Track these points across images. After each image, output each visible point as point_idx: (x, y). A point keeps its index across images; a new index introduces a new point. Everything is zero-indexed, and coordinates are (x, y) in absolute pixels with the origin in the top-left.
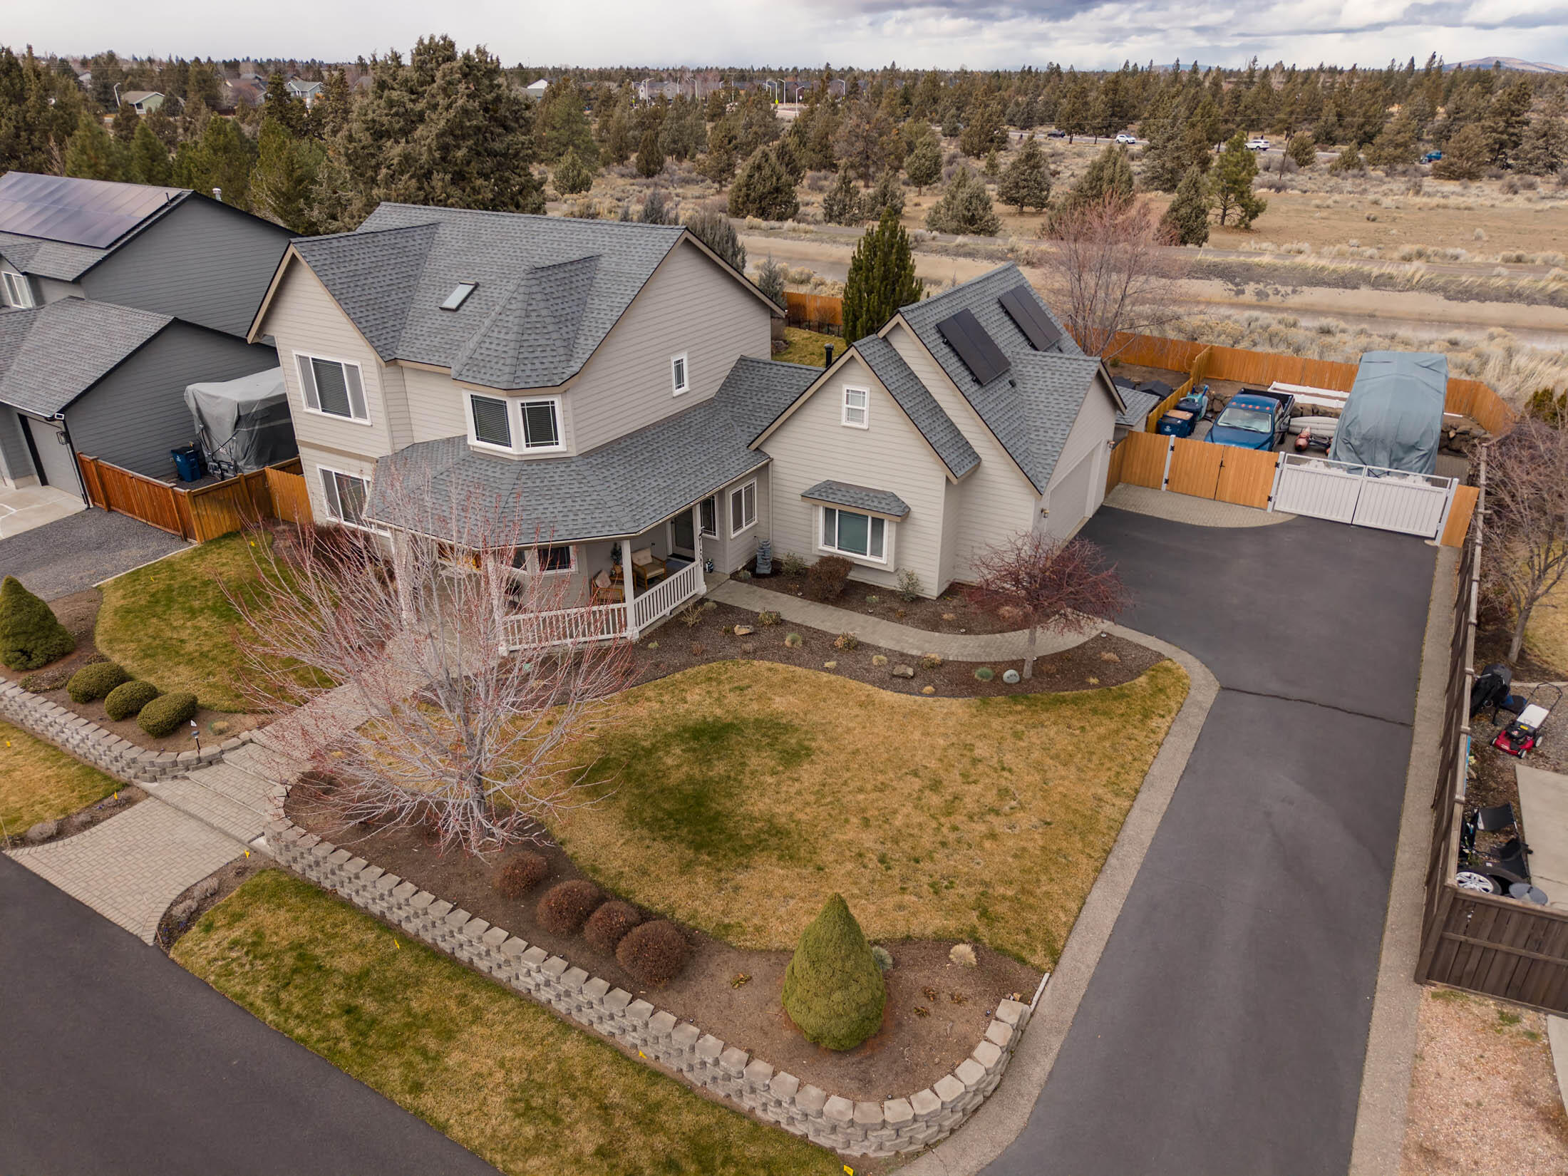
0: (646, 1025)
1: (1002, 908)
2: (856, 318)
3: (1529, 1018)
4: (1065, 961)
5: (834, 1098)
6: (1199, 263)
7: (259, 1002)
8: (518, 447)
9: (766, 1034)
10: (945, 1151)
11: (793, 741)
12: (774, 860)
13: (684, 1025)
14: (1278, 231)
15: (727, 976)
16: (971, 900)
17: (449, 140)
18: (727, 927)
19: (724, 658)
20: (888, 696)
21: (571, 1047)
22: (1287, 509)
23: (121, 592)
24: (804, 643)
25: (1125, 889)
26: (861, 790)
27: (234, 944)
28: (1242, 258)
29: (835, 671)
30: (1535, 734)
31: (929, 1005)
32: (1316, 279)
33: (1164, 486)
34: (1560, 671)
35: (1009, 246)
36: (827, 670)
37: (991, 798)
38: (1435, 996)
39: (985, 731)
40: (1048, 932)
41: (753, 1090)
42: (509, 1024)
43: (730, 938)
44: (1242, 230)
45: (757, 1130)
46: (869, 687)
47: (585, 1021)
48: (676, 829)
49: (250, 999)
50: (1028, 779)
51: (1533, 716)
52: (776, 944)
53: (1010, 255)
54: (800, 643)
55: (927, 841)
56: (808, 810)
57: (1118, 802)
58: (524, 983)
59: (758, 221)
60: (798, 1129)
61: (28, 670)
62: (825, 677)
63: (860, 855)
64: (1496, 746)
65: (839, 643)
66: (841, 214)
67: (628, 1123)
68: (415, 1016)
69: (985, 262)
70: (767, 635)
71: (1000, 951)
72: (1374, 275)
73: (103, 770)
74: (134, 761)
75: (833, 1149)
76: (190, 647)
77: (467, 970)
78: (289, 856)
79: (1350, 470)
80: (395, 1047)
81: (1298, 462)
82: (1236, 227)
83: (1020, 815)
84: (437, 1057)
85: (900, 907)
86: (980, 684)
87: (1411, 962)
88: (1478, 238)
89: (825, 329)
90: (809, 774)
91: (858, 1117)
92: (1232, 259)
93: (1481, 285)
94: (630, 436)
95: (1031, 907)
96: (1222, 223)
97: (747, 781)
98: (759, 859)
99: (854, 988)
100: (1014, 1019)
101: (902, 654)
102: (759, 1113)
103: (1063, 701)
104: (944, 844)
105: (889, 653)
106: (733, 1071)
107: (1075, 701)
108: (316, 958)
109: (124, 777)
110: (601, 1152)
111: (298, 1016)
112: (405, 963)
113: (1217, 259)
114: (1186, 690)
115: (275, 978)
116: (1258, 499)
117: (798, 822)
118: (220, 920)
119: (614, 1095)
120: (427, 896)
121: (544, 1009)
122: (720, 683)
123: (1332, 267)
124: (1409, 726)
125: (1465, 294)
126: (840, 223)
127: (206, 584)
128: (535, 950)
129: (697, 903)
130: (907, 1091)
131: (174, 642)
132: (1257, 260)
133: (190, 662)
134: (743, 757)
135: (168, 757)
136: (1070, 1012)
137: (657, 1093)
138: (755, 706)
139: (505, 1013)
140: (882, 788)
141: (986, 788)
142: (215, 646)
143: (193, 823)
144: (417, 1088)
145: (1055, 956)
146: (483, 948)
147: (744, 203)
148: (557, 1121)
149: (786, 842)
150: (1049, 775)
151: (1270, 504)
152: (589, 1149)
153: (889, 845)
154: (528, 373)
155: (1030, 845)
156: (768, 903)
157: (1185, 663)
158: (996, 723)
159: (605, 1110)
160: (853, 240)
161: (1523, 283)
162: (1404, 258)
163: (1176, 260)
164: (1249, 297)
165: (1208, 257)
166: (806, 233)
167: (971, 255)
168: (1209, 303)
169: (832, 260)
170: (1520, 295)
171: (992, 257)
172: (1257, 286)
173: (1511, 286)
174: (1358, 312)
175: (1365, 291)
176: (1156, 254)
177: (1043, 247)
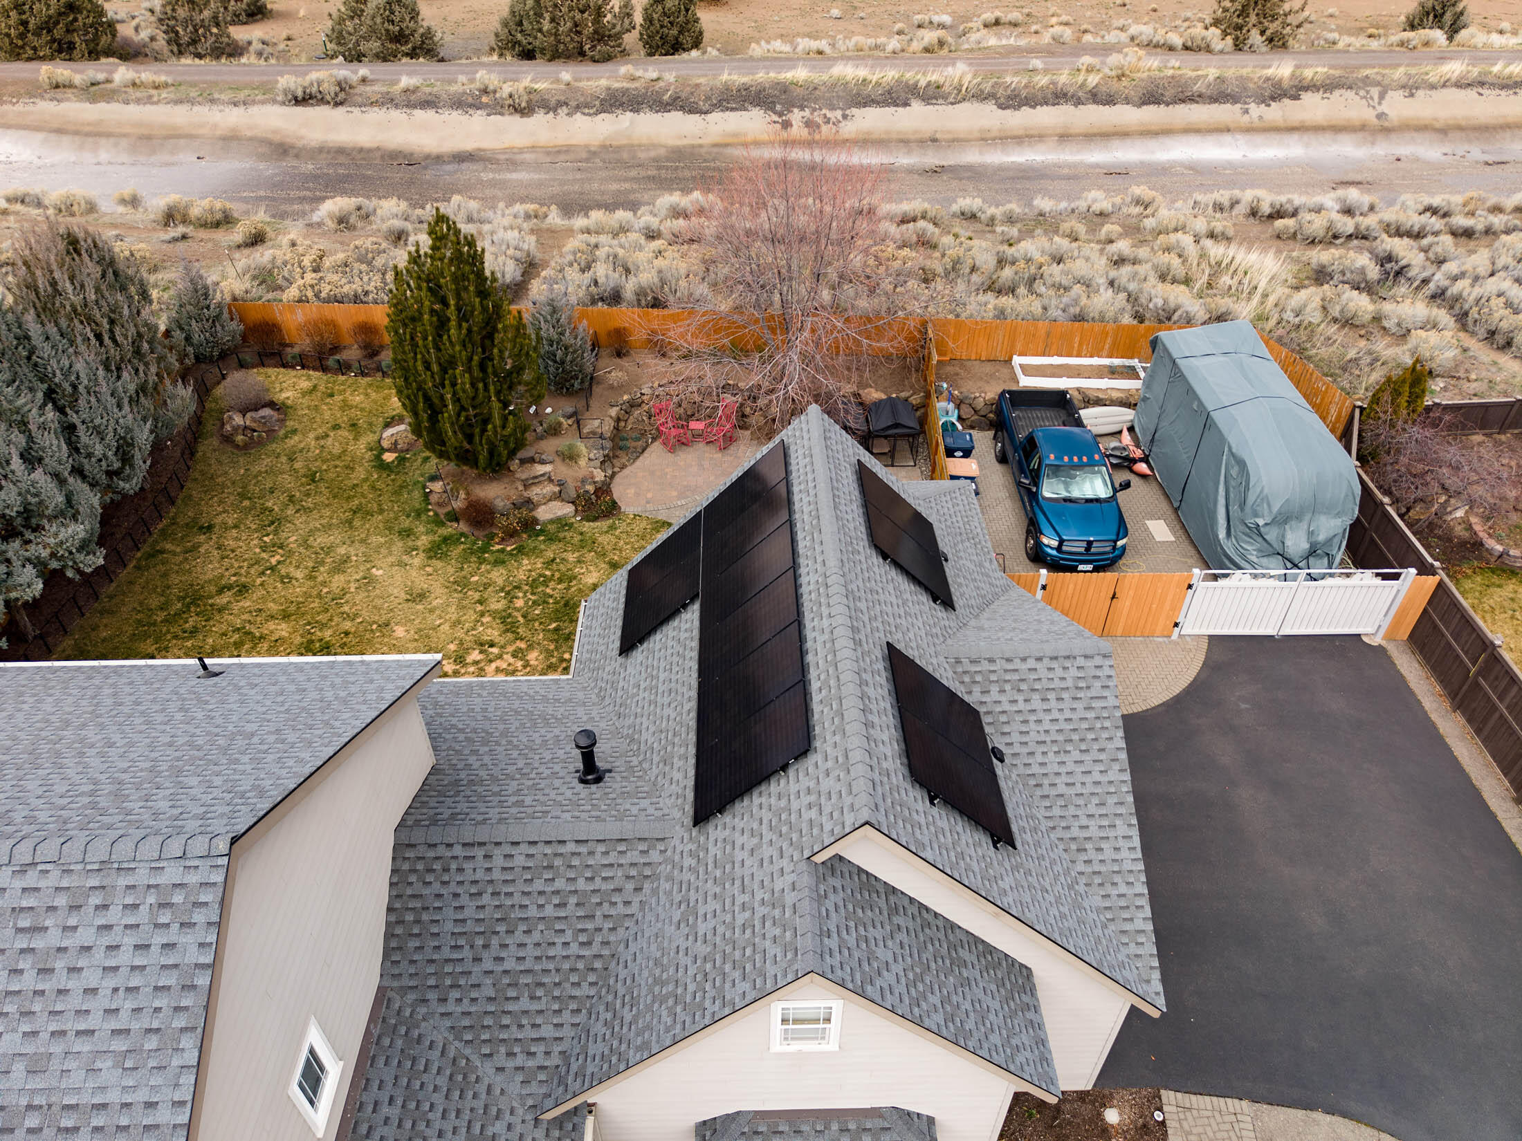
2: (435, 413)
6: (727, 88)
22: (1196, 631)
28: (772, 75)
32: (861, 98)
35: (478, 85)
53: (485, 99)
59: (61, 70)
66: (194, 42)
69: (455, 113)
72: (923, 83)
79: (1278, 577)
81: (1215, 577)
89: (331, 362)
92: (760, 76)
93: (1026, 86)
113: (745, 79)
116: (1162, 625)
123: (874, 79)
125: (1014, 100)
126: (199, 56)
132: (789, 75)
147: (22, 36)
151: (1177, 630)
160: (242, 95)
161: (1063, 78)
162: (927, 50)
163: (697, 85)
164: (798, 130)
165: (732, 76)
166: (157, 88)
167: (429, 103)
168: (757, 144)
169: (219, 133)
170: (1065, 95)
171: (461, 103)
172: (802, 113)
173: (1054, 83)
174: (918, 136)
175: (917, 106)
176: (672, 80)
177: (526, 82)
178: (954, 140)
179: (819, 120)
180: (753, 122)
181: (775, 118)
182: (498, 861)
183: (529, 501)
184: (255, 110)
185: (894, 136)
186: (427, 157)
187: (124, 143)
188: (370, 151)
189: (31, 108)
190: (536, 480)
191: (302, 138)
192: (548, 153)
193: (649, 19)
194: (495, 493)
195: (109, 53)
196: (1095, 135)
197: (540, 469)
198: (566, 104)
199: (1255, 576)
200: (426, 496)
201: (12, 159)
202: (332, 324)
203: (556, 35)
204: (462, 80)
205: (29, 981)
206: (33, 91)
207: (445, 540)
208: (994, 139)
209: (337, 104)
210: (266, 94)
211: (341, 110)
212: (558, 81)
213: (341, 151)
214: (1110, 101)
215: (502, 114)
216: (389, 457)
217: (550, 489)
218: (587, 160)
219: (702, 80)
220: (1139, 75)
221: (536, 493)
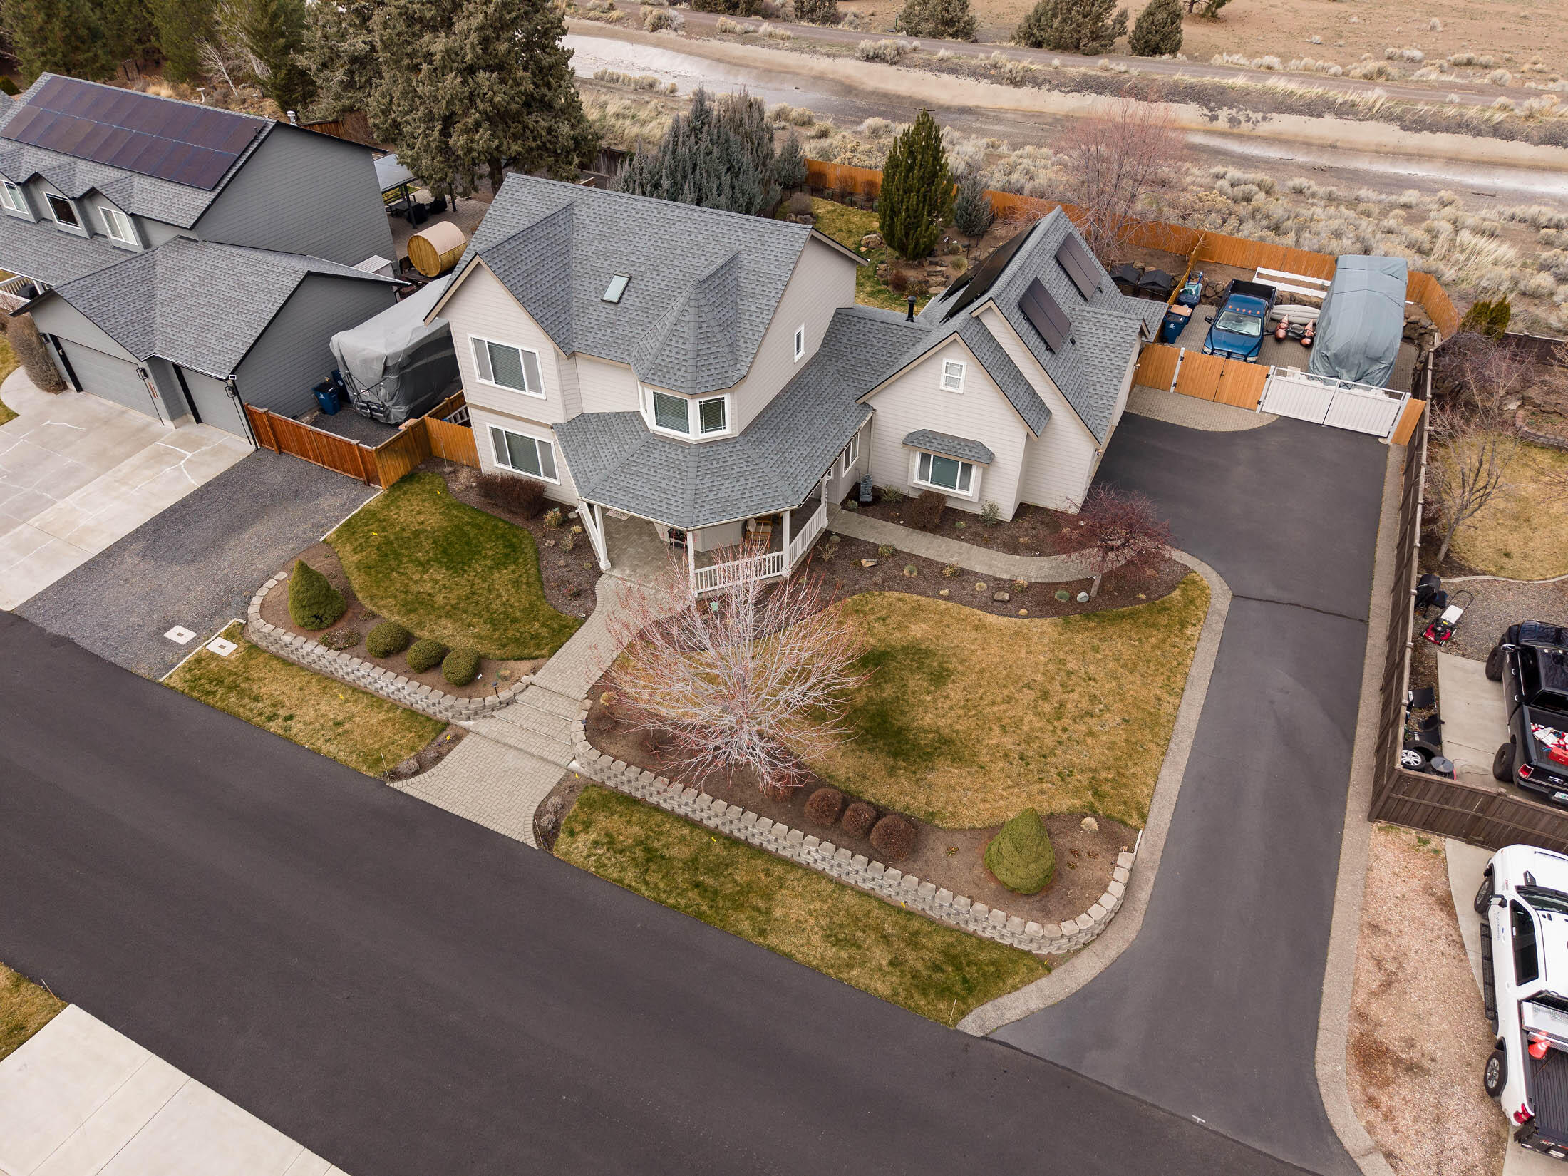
0: (900, 884)
1: (1107, 788)
3: (1435, 841)
4: (1151, 821)
5: (1029, 923)
6: (1176, 84)
7: (634, 884)
8: (695, 433)
9: (977, 885)
10: (1096, 947)
11: (935, 664)
12: (949, 762)
13: (924, 883)
14: (1243, 19)
15: (942, 849)
16: (1086, 783)
17: (489, 32)
18: (932, 814)
19: (861, 591)
20: (993, 619)
21: (850, 899)
22: (1272, 411)
23: (348, 547)
24: (919, 573)
25: (1183, 768)
26: (994, 703)
27: (596, 844)
28: (1217, 79)
29: (947, 598)
30: (1452, 627)
31: (1076, 860)
32: (1284, 105)
33: (1172, 389)
34: (1472, 566)
35: (991, 61)
36: (942, 597)
37: (1085, 704)
38: (1380, 829)
39: (1072, 647)
40: (1138, 802)
41: (976, 920)
42: (804, 887)
43: (937, 822)
44: (1209, 20)
45: (982, 943)
46: (979, 612)
47: (852, 882)
48: (875, 742)
49: (627, 882)
50: (1108, 686)
51: (1452, 614)
52: (967, 825)
53: (992, 72)
54: (916, 574)
55: (1049, 741)
56: (961, 721)
57: (1171, 700)
58: (804, 858)
59: (728, 21)
60: (1007, 941)
61: (320, 629)
62: (943, 604)
63: (1006, 755)
64: (1425, 637)
65: (947, 572)
66: (812, 11)
67: (902, 945)
68: (741, 886)
69: (969, 79)
70: (888, 565)
71: (1110, 818)
72: (1340, 101)
73: (421, 712)
74: (452, 707)
75: (1030, 951)
76: (439, 599)
77: (761, 851)
78: (604, 776)
79: (1324, 381)
80: (739, 907)
81: (1284, 374)
82: (1203, 16)
83: (1107, 715)
84: (768, 912)
85: (1042, 792)
86: (1060, 604)
87: (1366, 806)
88: (1433, 28)
89: (847, 200)
90: (954, 692)
91: (1046, 933)
92: (1208, 79)
93: (1434, 114)
94: (769, 407)
95: (1125, 785)
96: (1191, 10)
97: (912, 700)
98: (939, 762)
99: (1042, 861)
100: (1129, 866)
101: (996, 579)
102: (980, 933)
103: (1123, 617)
104: (1060, 742)
105: (985, 578)
106: (964, 910)
107: (1132, 615)
108: (657, 850)
109: (443, 717)
110: (891, 963)
111: (665, 892)
112: (718, 850)
113: (1193, 80)
114: (1208, 601)
115: (636, 866)
116: (1250, 401)
117: (958, 732)
118: (578, 828)
119: (888, 928)
120: (721, 804)
121: (821, 874)
122: (865, 615)
123: (1300, 92)
124: (1365, 622)
125: (1419, 124)
126: (813, 21)
127: (416, 534)
128: (809, 838)
129: (907, 798)
130: (1073, 916)
131: (424, 596)
132: (1230, 81)
133: (447, 615)
134: (903, 679)
135: (476, 703)
136: (1158, 855)
137: (915, 925)
138: (898, 635)
139: (799, 880)
140: (1008, 700)
141: (1081, 696)
142: (459, 597)
143: (514, 752)
144: (763, 932)
145: (1144, 817)
146: (772, 838)
148: (859, 947)
149: (953, 748)
150: (1122, 681)
151: (1259, 406)
152: (885, 963)
153: (1023, 746)
154: (706, 378)
155: (1117, 739)
156: (954, 795)
157: (1206, 574)
158: (1078, 639)
159: (885, 938)
160: (833, 50)
161: (1472, 112)
162: (1365, 76)
163: (1154, 80)
164: (1222, 124)
165: (1185, 77)
166: (783, 39)
167: (954, 70)
168: (1185, 130)
169: (813, 73)
170: (1468, 126)
171: (975, 73)
172: (1230, 112)
173: (1462, 116)
174: (1321, 142)
175: (1329, 119)
176: (1136, 73)
177: (1025, 63)
178: (1350, 149)
179: (1242, 119)
180: (1189, 113)
181: (1206, 111)
182: (869, 325)
183: (927, 282)
184: (840, 61)
185: (1300, 139)
186: (941, 107)
187: (755, 71)
188: (904, 98)
189: (707, 43)
190: (935, 273)
191: (863, 83)
192: (1024, 116)
193: (1139, 26)
194: (912, 275)
195: (756, 13)
196: (1484, 162)
197: (939, 268)
198: (1050, 82)
199: (1310, 378)
200: (876, 271)
201: (688, 74)
202: (853, 179)
203: (1062, 31)
204: (980, 56)
205: (759, 246)
206: (710, 32)
207: (879, 291)
208: (1388, 153)
209: (892, 64)
210: (849, 50)
211: (894, 67)
212: (1050, 65)
213: (885, 95)
214: (1510, 136)
215: (1001, 84)
216: (863, 249)
217: (940, 279)
218: (1051, 124)
219: (1159, 77)
220: (1548, 119)
221: (932, 279)
